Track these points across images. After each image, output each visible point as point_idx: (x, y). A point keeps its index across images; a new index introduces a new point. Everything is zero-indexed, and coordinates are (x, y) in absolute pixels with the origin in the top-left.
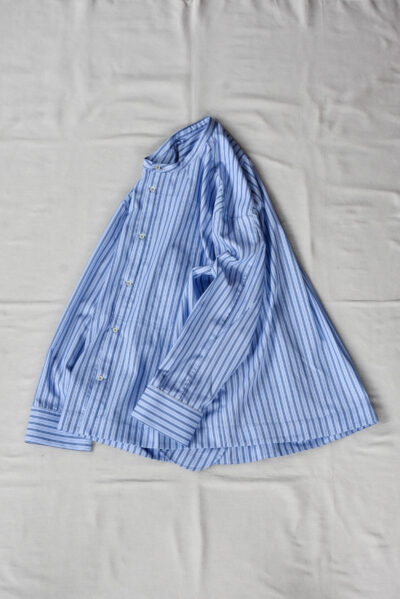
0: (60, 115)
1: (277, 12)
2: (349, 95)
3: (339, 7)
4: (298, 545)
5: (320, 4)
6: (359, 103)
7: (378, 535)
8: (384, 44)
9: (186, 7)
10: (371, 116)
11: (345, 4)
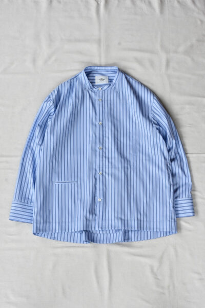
1: (144, 7)
2: (181, 49)
3: (176, 4)
4: (158, 279)
5: (166, 2)
6: (187, 53)
7: (199, 273)
8: (199, 22)
9: (98, 5)
10: (193, 60)
11: (179, 2)
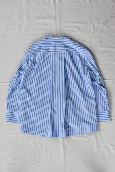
0: (19, 29)
